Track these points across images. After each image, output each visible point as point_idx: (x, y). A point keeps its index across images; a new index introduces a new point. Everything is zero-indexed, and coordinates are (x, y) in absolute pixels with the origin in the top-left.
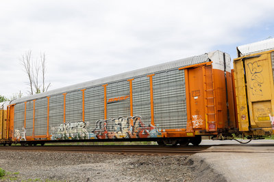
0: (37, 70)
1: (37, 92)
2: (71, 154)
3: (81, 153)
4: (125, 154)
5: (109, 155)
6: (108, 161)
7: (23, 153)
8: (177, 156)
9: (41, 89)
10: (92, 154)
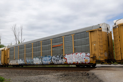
0: (19, 33)
1: (19, 43)
2: (34, 71)
3: (38, 70)
4: (58, 71)
5: (51, 71)
6: (50, 74)
7: (13, 70)
8: (82, 72)
9: (20, 42)
10: (43, 71)
